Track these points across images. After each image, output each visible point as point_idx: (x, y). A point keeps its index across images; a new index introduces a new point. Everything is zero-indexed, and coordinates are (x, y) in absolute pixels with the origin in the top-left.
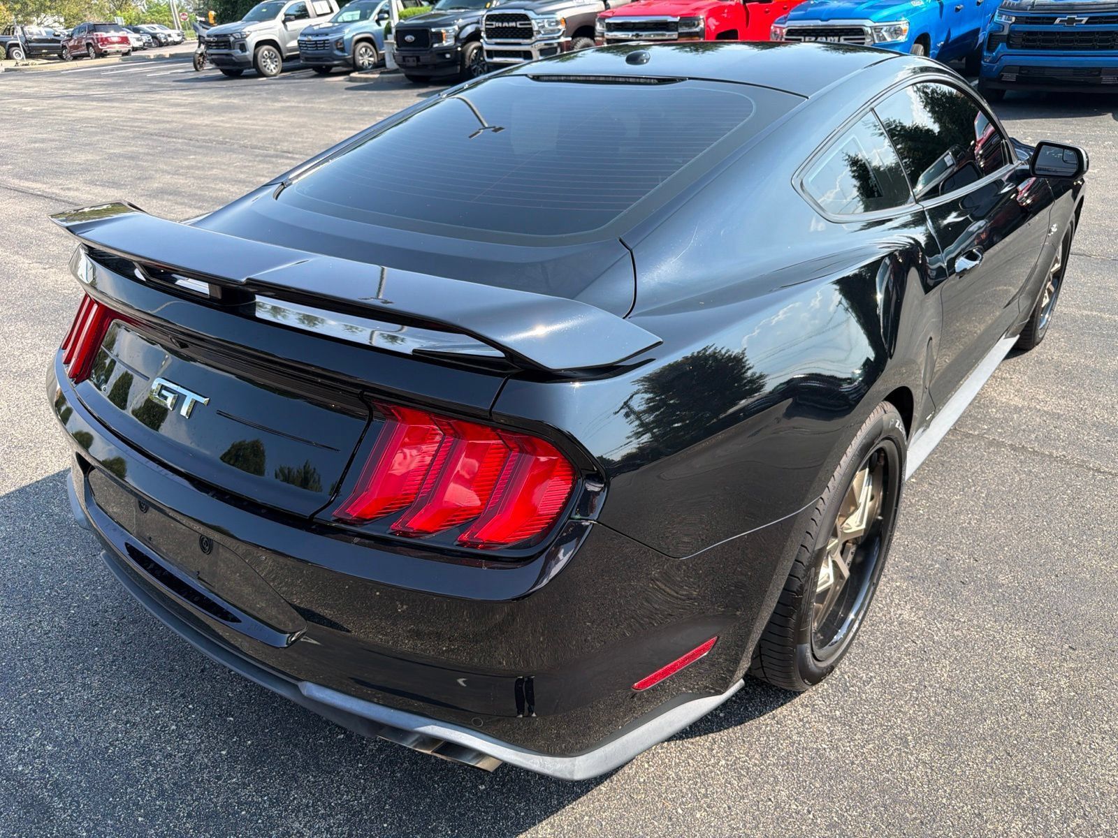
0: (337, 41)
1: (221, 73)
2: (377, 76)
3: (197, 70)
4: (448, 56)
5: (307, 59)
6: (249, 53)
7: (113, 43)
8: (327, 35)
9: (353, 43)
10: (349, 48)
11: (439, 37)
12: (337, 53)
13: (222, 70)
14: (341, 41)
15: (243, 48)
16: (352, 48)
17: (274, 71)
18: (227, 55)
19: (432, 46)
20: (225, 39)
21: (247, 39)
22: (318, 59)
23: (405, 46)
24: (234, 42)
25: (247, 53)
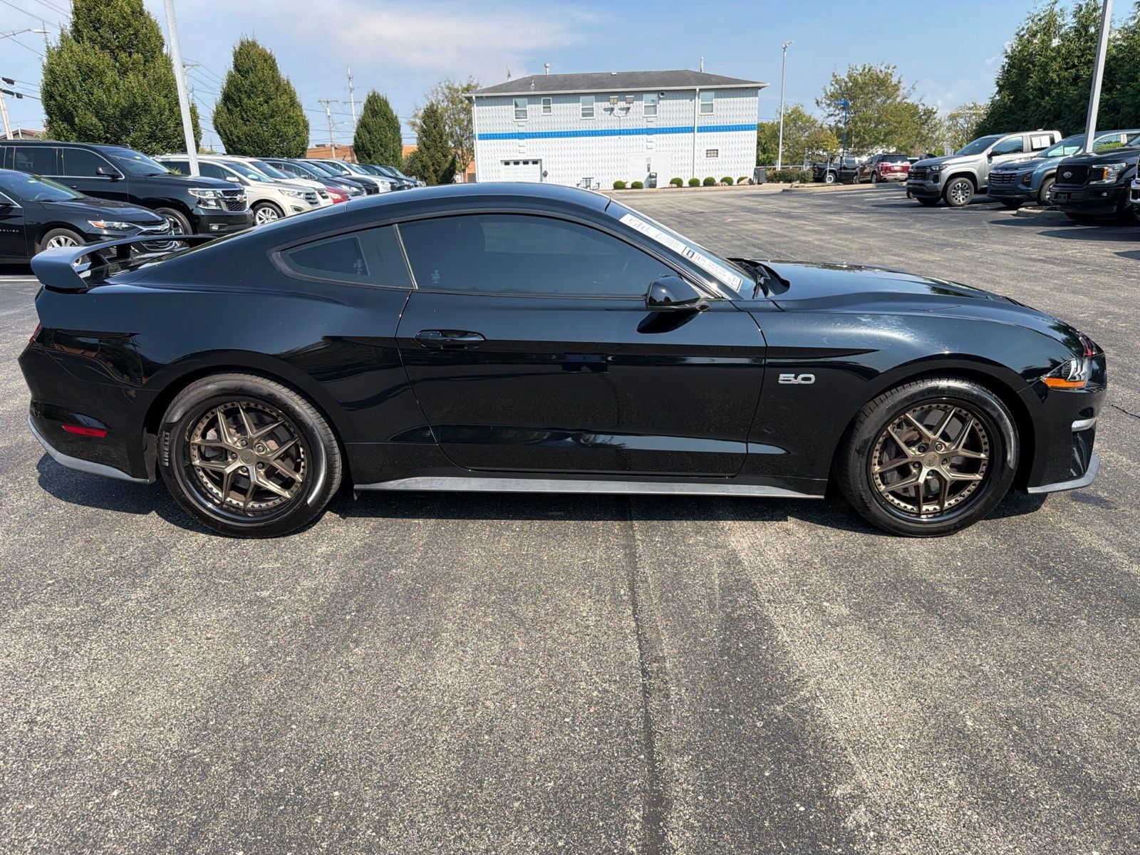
0: (1025, 175)
1: (918, 201)
2: (1040, 211)
3: (909, 197)
4: (1105, 194)
5: (992, 192)
6: (941, 184)
7: (896, 171)
8: (1017, 169)
9: (1043, 178)
10: (1036, 183)
11: (1100, 174)
12: (1021, 187)
13: (919, 199)
14: (1029, 176)
15: (936, 179)
16: (1041, 183)
17: (962, 202)
18: (920, 185)
19: (1088, 183)
20: (922, 171)
21: (943, 172)
22: (1002, 192)
23: (1062, 182)
24: (930, 173)
25: (939, 184)
